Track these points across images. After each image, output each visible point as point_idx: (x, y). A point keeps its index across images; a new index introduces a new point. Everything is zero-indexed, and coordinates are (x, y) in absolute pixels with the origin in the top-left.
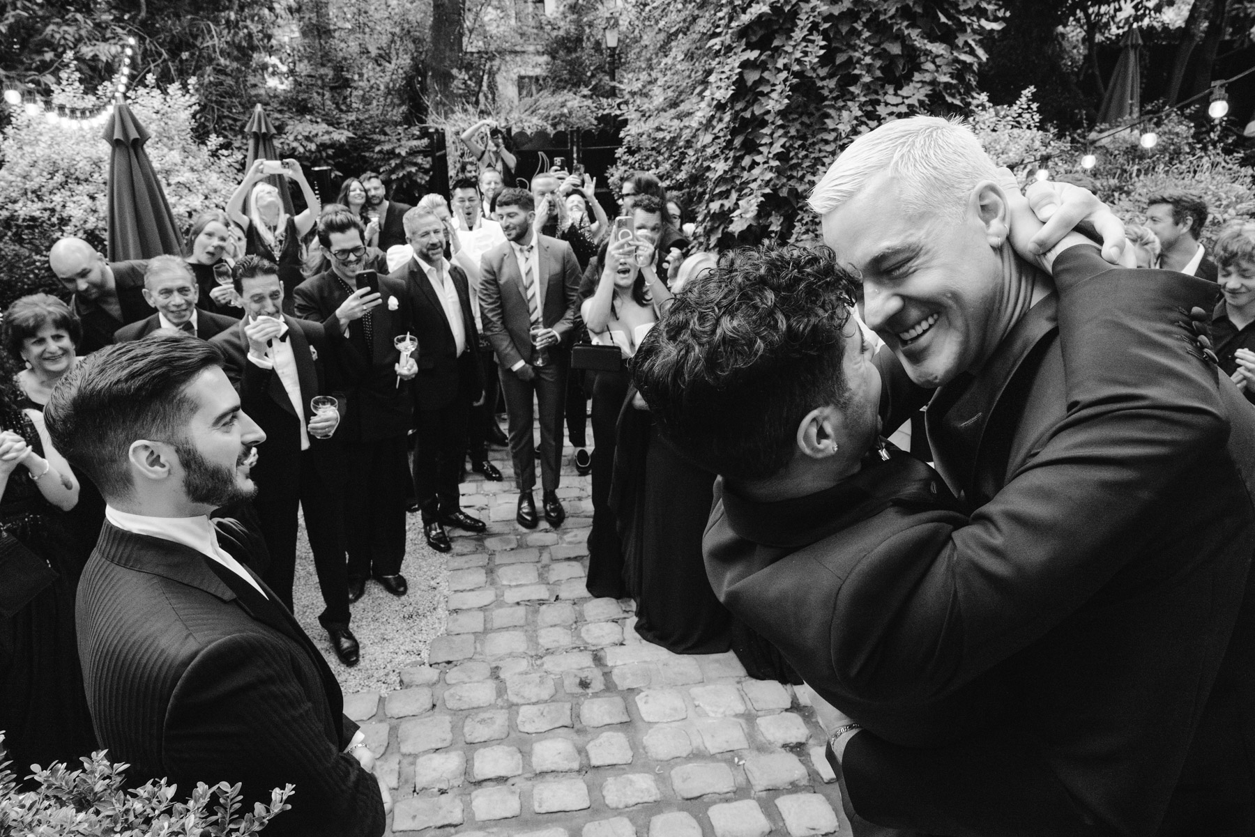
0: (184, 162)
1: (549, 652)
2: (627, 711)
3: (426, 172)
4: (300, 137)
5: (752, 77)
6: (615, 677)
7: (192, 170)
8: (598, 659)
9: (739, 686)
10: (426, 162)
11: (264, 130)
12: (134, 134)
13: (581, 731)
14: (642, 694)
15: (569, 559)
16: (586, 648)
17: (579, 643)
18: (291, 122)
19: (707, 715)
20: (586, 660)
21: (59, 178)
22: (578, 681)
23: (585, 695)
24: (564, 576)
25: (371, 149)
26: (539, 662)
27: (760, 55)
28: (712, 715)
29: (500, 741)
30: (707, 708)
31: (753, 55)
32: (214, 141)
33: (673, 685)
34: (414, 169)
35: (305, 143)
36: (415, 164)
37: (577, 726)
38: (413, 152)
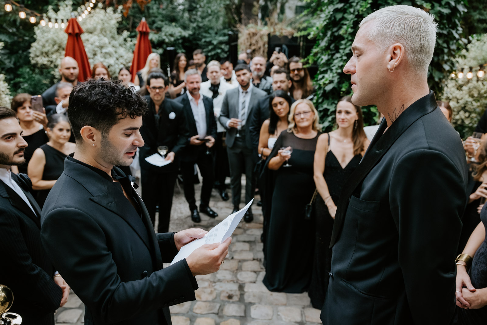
0: (110, 43)
1: (219, 281)
2: (245, 312)
3: (226, 52)
4: (167, 34)
5: (339, 16)
6: (246, 297)
7: (113, 46)
8: (241, 287)
9: (303, 310)
10: (226, 48)
11: (144, 30)
12: (77, 31)
13: (221, 317)
14: (255, 306)
15: (245, 242)
16: (237, 282)
17: (235, 279)
18: (165, 26)
19: (282, 320)
20: (235, 287)
21: (56, 47)
22: (227, 295)
23: (228, 302)
24: (239, 249)
25: (200, 40)
26: (214, 284)
27: (344, 6)
28: (284, 320)
29: (183, 314)
30: (283, 317)
31: (340, 6)
32: (126, 34)
33: (271, 304)
34: (219, 51)
35: (169, 37)
36: (221, 48)
37: (220, 314)
38: (221, 43)
